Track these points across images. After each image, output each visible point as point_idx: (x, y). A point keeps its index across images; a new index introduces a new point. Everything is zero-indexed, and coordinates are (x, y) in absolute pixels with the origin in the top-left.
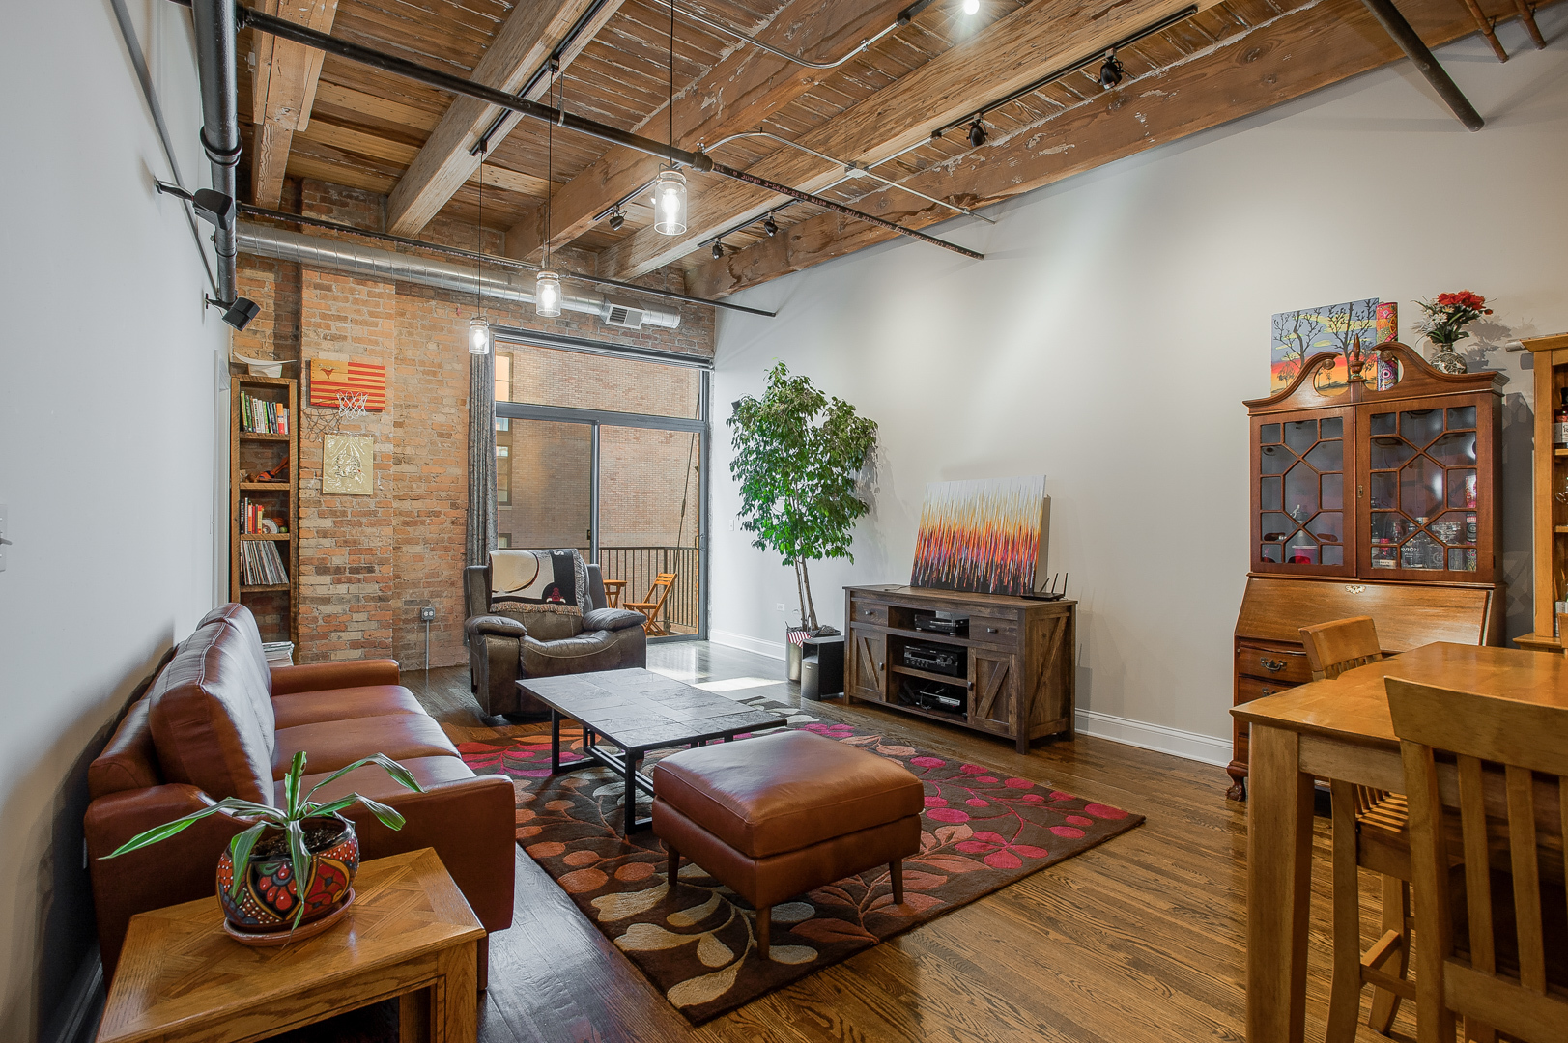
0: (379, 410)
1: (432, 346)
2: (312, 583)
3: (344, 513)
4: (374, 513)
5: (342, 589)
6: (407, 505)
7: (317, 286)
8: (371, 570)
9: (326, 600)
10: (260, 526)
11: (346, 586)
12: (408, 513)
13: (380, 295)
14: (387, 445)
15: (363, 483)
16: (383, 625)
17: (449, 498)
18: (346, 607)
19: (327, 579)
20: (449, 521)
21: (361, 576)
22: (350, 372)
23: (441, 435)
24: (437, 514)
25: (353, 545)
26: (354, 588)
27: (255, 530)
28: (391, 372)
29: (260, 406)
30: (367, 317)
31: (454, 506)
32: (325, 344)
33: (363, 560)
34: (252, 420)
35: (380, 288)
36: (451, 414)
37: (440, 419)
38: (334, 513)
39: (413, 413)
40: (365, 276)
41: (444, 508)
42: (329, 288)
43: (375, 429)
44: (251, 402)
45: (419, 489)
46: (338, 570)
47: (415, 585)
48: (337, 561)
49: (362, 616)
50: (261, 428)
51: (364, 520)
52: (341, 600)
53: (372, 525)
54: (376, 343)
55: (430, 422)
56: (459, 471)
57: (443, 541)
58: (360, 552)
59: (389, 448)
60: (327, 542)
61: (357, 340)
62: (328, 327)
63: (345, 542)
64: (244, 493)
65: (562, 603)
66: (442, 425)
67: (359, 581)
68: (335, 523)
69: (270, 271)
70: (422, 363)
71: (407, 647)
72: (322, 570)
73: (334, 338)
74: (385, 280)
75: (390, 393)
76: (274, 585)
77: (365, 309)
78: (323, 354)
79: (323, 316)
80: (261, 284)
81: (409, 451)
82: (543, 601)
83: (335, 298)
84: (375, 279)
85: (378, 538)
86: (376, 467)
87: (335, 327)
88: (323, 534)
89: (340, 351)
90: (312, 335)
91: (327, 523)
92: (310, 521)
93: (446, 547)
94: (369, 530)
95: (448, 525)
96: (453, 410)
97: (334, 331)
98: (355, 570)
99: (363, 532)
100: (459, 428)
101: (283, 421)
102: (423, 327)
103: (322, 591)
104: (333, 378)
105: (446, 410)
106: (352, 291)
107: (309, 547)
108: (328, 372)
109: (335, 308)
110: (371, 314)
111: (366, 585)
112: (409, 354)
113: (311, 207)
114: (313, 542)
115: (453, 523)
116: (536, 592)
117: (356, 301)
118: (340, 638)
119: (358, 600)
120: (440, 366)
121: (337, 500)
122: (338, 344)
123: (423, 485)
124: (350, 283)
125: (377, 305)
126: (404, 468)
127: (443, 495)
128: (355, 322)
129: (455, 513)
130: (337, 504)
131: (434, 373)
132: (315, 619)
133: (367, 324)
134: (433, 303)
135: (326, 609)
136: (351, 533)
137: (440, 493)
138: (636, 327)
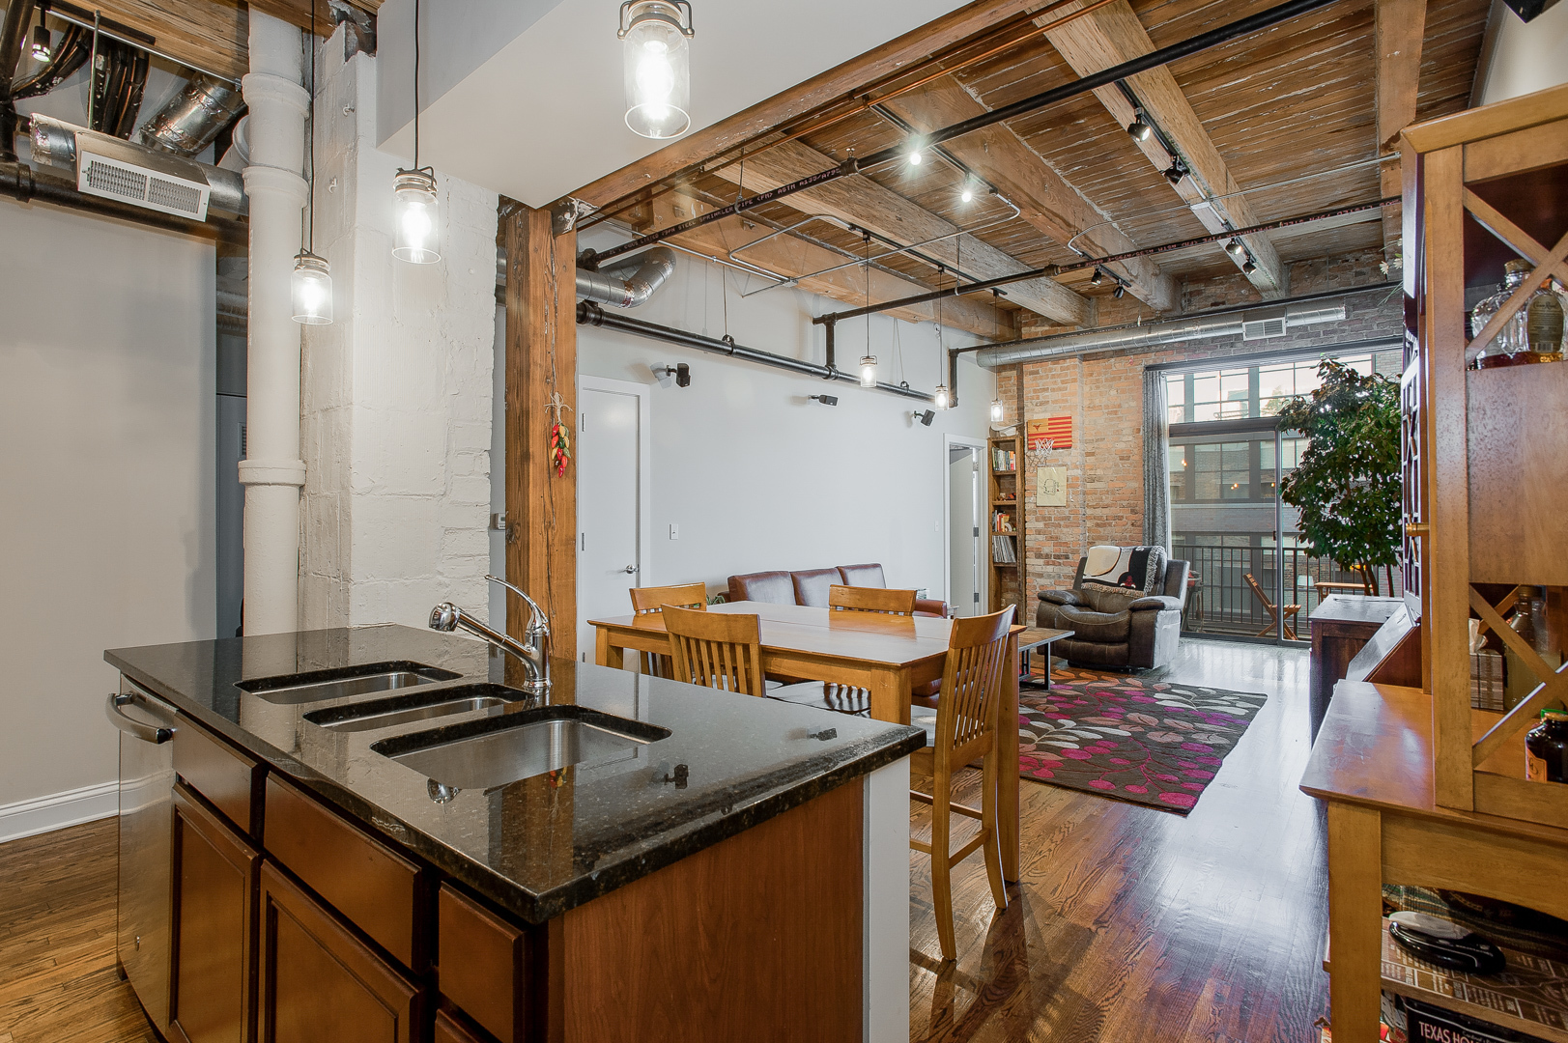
0: (1069, 447)
1: (1113, 392)
2: (1034, 564)
3: (1050, 519)
4: (1068, 518)
5: (1050, 569)
6: (1098, 512)
7: (1032, 373)
8: (1067, 557)
9: (1041, 575)
10: (1003, 527)
11: (1052, 567)
12: (1101, 517)
13: (1068, 368)
14: (1075, 471)
15: (1059, 499)
17: (1129, 505)
18: (1052, 581)
19: (1041, 561)
20: (1129, 524)
21: (1060, 561)
22: (1050, 424)
23: (1122, 458)
24: (1120, 518)
25: (1056, 540)
26: (1057, 569)
27: (1001, 529)
28: (1076, 420)
29: (1001, 453)
30: (1060, 385)
31: (1133, 511)
32: (1037, 409)
33: (1062, 550)
34: (997, 463)
35: (1068, 362)
36: (1128, 440)
37: (1121, 446)
38: (1044, 519)
39: (1102, 444)
40: (1056, 359)
41: (1126, 513)
42: (1037, 372)
43: (1067, 460)
44: (997, 453)
45: (1107, 500)
46: (1047, 556)
48: (1046, 550)
50: (1003, 468)
51: (1062, 523)
52: (1049, 576)
53: (1067, 527)
54: (1067, 401)
55: (1113, 449)
56: (1136, 485)
57: (1125, 538)
58: (1060, 544)
59: (1078, 472)
60: (1041, 537)
61: (1055, 402)
62: (1038, 398)
63: (1051, 537)
64: (995, 506)
65: (1133, 588)
66: (1123, 451)
67: (1060, 564)
68: (1045, 524)
69: (1014, 369)
70: (1107, 407)
72: (1039, 556)
73: (1042, 404)
74: (1070, 357)
75: (1076, 435)
76: (1008, 563)
77: (1059, 380)
78: (1036, 415)
79: (1035, 391)
80: (1009, 378)
81: (1099, 472)
82: (1118, 585)
83: (1041, 378)
84: (1064, 359)
85: (1071, 535)
86: (1068, 486)
87: (1042, 396)
88: (1039, 532)
89: (1045, 411)
90: (1029, 405)
91: (1041, 525)
92: (1033, 524)
93: (1128, 543)
94: (1065, 530)
95: (1129, 526)
96: (1131, 438)
97: (1041, 399)
98: (1057, 557)
99: (1061, 531)
100: (1136, 451)
101: (1013, 462)
102: (1106, 380)
103: (1038, 569)
104: (1040, 430)
105: (1125, 439)
106: (1051, 370)
107: (1032, 540)
108: (1037, 427)
109: (1041, 383)
110: (1063, 382)
111: (1064, 568)
112: (1097, 402)
113: (1026, 324)
114: (1033, 537)
115: (1133, 525)
116: (1113, 578)
117: (1053, 376)
119: (1060, 577)
120: (1120, 406)
121: (1046, 509)
122: (1043, 407)
123: (1111, 497)
124: (1050, 365)
125: (1066, 375)
126: (1096, 485)
127: (1125, 503)
128: (1053, 390)
129: (1134, 517)
130: (1046, 512)
131: (1116, 413)
133: (1060, 389)
134: (1113, 360)
135: (1042, 581)
136: (1055, 532)
137: (1122, 502)
138: (1284, 334)
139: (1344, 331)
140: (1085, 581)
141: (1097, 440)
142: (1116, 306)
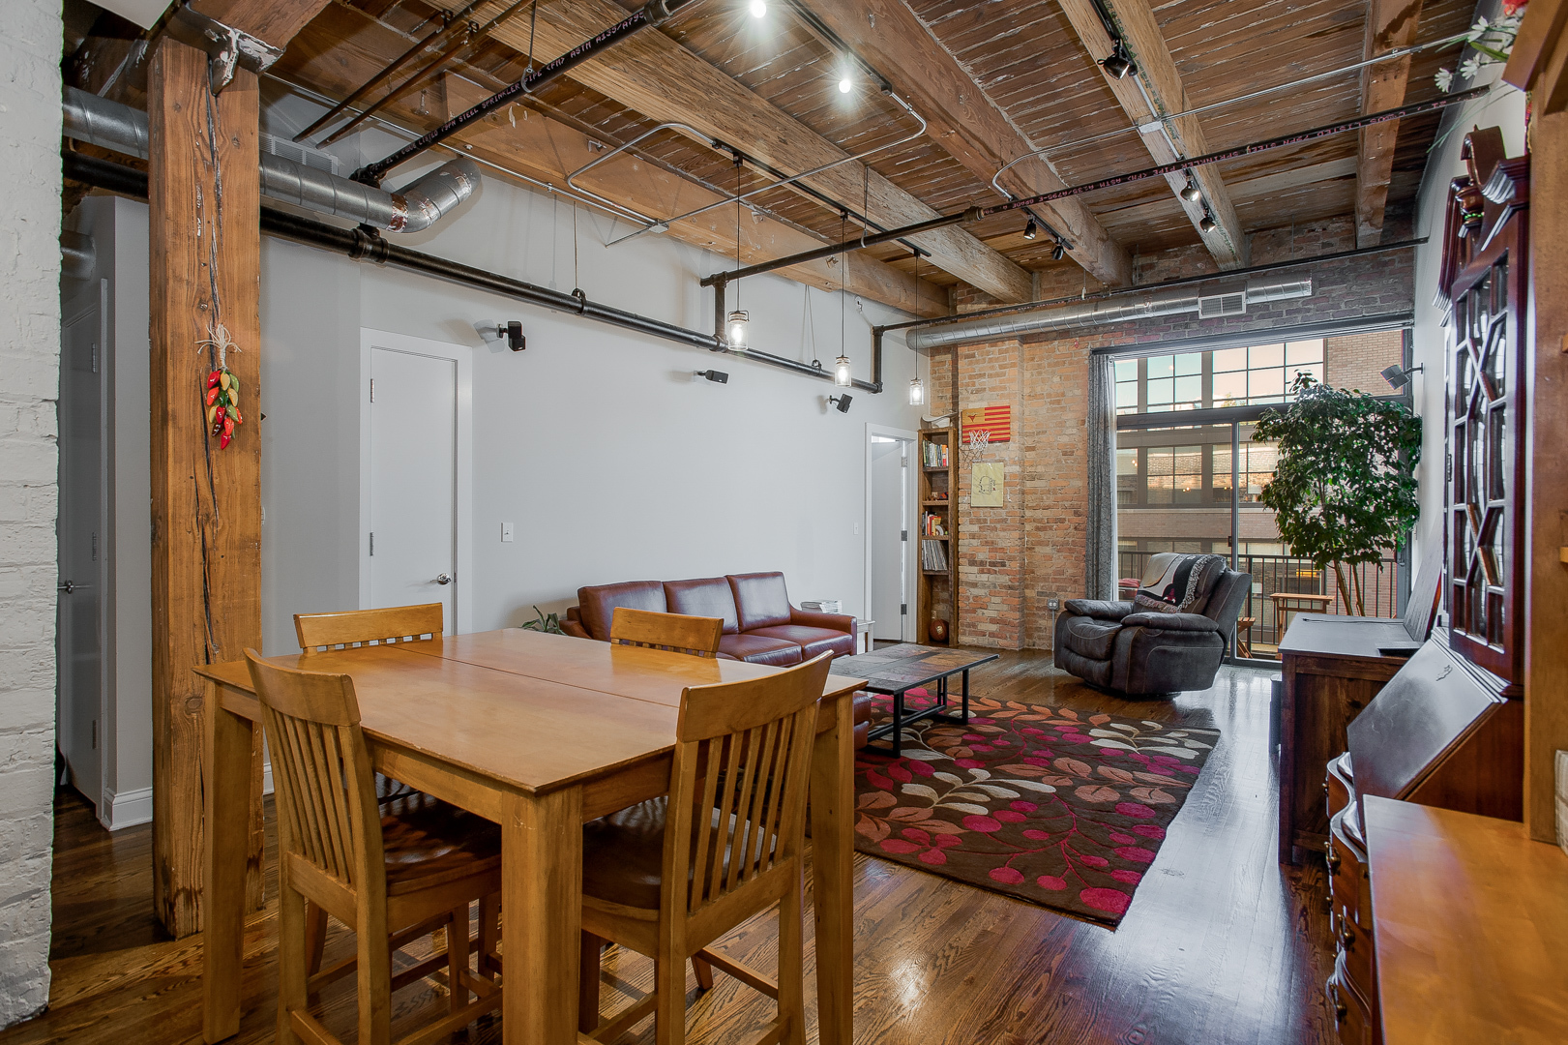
0: (1008, 440)
1: (1056, 379)
2: (967, 572)
3: (985, 521)
4: (1005, 521)
5: (984, 577)
6: (1039, 514)
7: (967, 357)
8: (1003, 565)
9: (974, 585)
10: (934, 530)
11: (987, 575)
12: (1040, 521)
13: (1006, 351)
14: (1014, 467)
15: (995, 499)
16: (1013, 609)
17: (1072, 507)
18: (987, 591)
19: (975, 569)
20: (1072, 527)
21: (997, 569)
22: (986, 414)
23: (1065, 454)
24: (1062, 521)
25: (990, 544)
26: (992, 577)
27: (931, 533)
28: (1015, 410)
29: (933, 446)
30: (998, 370)
31: (1076, 514)
32: (973, 397)
33: (998, 557)
34: (928, 458)
35: (1008, 345)
36: (1072, 433)
37: (1064, 439)
38: (979, 521)
39: (1043, 437)
40: (993, 340)
41: (1068, 516)
42: (973, 356)
43: (1005, 455)
44: (928, 447)
45: (1049, 500)
46: (982, 563)
47: (1045, 580)
48: (981, 557)
49: (997, 600)
50: (934, 464)
51: (998, 526)
52: (984, 586)
53: (1004, 530)
54: (1005, 388)
55: (1056, 444)
56: (1079, 483)
57: (1068, 544)
58: (996, 550)
59: (1016, 469)
60: (975, 542)
61: (992, 389)
62: (974, 385)
63: (986, 542)
64: (926, 507)
66: (1066, 445)
67: (995, 572)
68: (980, 527)
69: (949, 353)
70: (1049, 395)
71: (1039, 629)
72: (972, 563)
73: (978, 391)
74: (1010, 338)
75: (1015, 426)
76: (938, 571)
77: (997, 365)
78: (973, 404)
79: (970, 377)
80: (943, 362)
81: (1040, 469)
83: (977, 362)
84: (1002, 340)
85: (1008, 540)
86: (1006, 484)
87: (978, 383)
88: (973, 536)
89: (982, 400)
90: (964, 392)
91: (975, 528)
92: (966, 527)
93: (1070, 549)
94: (1002, 534)
95: (1071, 529)
96: (1075, 431)
97: (977, 386)
98: (993, 564)
99: (998, 535)
100: (1080, 445)
101: (945, 457)
102: (1049, 365)
103: (972, 578)
104: (976, 421)
105: (1069, 431)
106: (988, 353)
107: (966, 545)
108: (972, 418)
109: (977, 368)
110: (1001, 367)
111: (1000, 576)
112: (1038, 390)
113: (961, 302)
114: (966, 542)
115: (1075, 528)
117: (991, 360)
118: (983, 614)
119: (995, 587)
120: (1063, 395)
121: (981, 511)
122: (979, 396)
123: (1052, 497)
124: (987, 347)
125: (1005, 359)
126: (1037, 483)
127: (1067, 504)
128: (990, 376)
129: (1077, 520)
130: (981, 514)
131: (1059, 402)
132: (968, 598)
133: (998, 375)
134: (1056, 342)
135: (975, 591)
136: (991, 536)
137: (1065, 503)
138: (1244, 311)
139: (1308, 310)
141: (1038, 433)
142: (1060, 282)
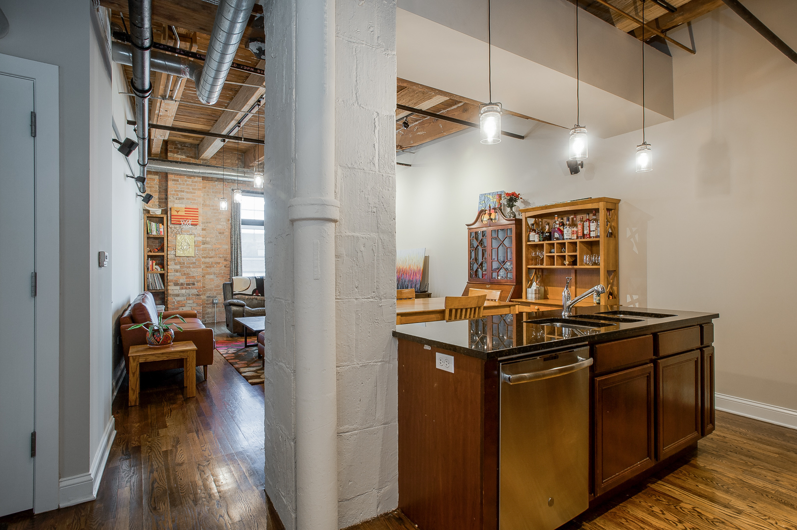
0: (196, 225)
1: (216, 199)
2: (172, 289)
3: (184, 263)
4: (194, 263)
5: (183, 291)
6: (207, 260)
7: (174, 180)
8: (194, 284)
9: (178, 295)
10: (154, 268)
11: (185, 290)
12: (208, 263)
13: (196, 182)
14: (199, 238)
15: (191, 252)
16: (198, 305)
17: (223, 257)
18: (185, 298)
19: (178, 287)
20: (223, 266)
21: (190, 286)
22: (185, 211)
23: (220, 233)
24: (219, 263)
25: (187, 275)
26: (188, 291)
27: (153, 270)
28: (200, 211)
29: (154, 225)
30: (191, 190)
31: (225, 260)
32: (176, 201)
33: (191, 281)
34: (151, 230)
35: (196, 179)
36: (224, 225)
37: (220, 227)
38: (180, 263)
39: (209, 225)
40: (189, 175)
41: (222, 261)
42: (178, 181)
43: (195, 232)
44: (151, 224)
45: (212, 254)
46: (182, 284)
47: (211, 290)
48: (181, 281)
49: (191, 302)
50: (154, 233)
51: (191, 266)
52: (183, 295)
53: (194, 268)
54: (195, 200)
55: (216, 228)
56: (227, 247)
57: (221, 273)
58: (190, 277)
59: (200, 239)
60: (178, 274)
61: (188, 199)
62: (177, 195)
63: (184, 274)
64: (149, 256)
65: (259, 296)
66: (220, 229)
67: (190, 288)
68: (181, 267)
69: (157, 175)
70: (213, 206)
71: (208, 313)
72: (176, 284)
73: (180, 199)
74: (198, 176)
75: (200, 218)
76: (160, 289)
77: (191, 187)
78: (175, 205)
79: (176, 191)
80: (154, 180)
81: (208, 239)
82: (252, 295)
83: (180, 184)
84: (194, 176)
85: (196, 272)
86: (195, 246)
87: (180, 195)
88: (177, 271)
89: (182, 203)
90: (172, 198)
91: (178, 267)
92: (172, 266)
93: (222, 276)
94: (193, 270)
95: (223, 267)
96: (225, 223)
97: (179, 196)
98: (188, 284)
99: (191, 270)
100: (227, 230)
101: (162, 230)
102: (213, 192)
103: (176, 292)
104: (180, 213)
105: (222, 223)
106: (186, 181)
107: (171, 276)
108: (178, 212)
109: (180, 188)
110: (193, 189)
111: (192, 290)
112: (207, 203)
113: (171, 151)
114: (173, 274)
115: (225, 266)
116: (250, 292)
117: (187, 185)
118: (183, 309)
119: (189, 295)
121: (181, 258)
122: (181, 201)
123: (214, 252)
124: (185, 177)
125: (195, 186)
126: (206, 246)
127: (221, 256)
128: (187, 192)
129: (225, 263)
130: (181, 260)
131: (217, 210)
132: (174, 302)
133: (191, 193)
134: (217, 183)
135: (178, 299)
136: (186, 270)
137: (220, 255)
140: (236, 294)
141: (207, 223)
142: (219, 156)
